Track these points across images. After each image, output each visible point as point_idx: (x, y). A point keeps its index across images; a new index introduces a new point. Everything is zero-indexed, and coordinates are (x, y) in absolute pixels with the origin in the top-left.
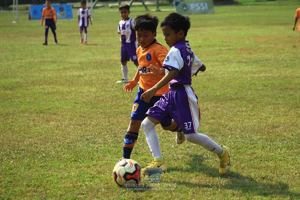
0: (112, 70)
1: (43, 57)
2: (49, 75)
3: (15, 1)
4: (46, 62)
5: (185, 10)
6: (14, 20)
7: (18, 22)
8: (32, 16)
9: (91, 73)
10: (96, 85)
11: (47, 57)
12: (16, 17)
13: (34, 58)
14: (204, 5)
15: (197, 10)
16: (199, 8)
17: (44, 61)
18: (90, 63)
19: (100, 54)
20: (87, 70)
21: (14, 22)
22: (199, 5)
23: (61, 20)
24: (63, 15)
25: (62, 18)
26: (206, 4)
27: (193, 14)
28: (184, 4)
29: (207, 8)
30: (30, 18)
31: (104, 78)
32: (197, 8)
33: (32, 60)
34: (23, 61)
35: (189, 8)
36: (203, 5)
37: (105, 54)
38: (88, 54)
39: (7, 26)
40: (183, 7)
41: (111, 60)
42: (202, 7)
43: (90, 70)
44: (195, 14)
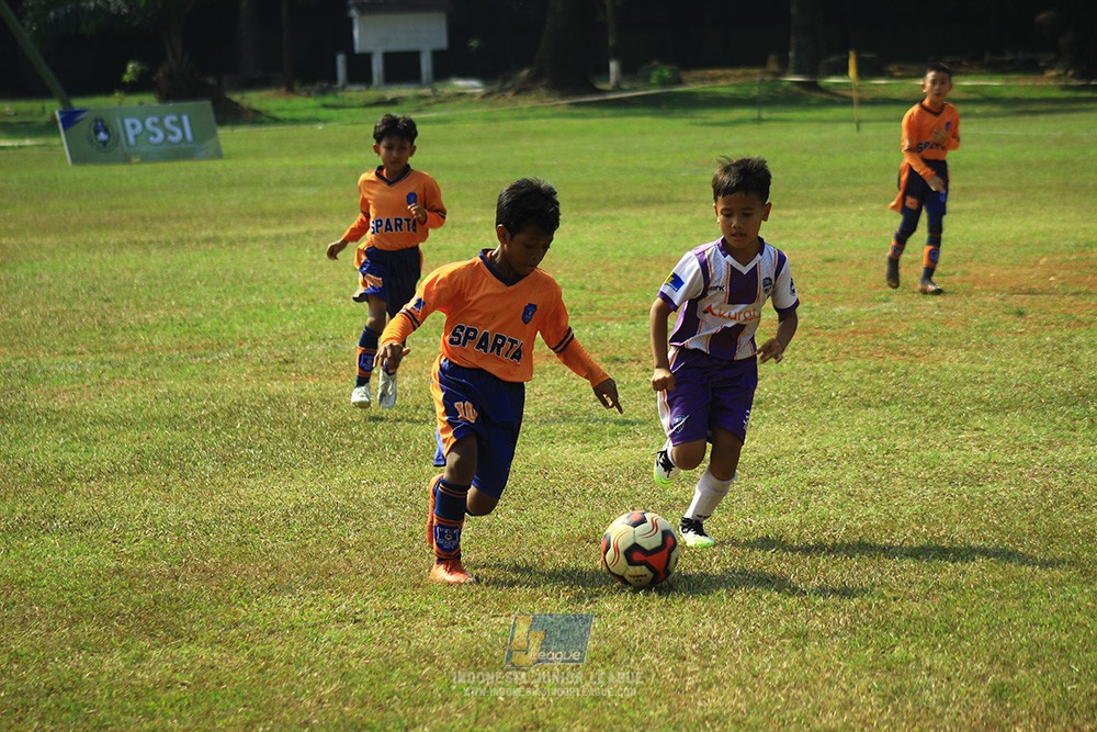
5: (105, 143)
14: (179, 124)
15: (155, 145)
16: (161, 135)
22: (160, 124)
26: (185, 118)
27: (138, 160)
28: (102, 121)
29: (189, 136)
32: (155, 135)
35: (118, 135)
36: (172, 123)
40: (97, 132)
42: (167, 132)
44: (146, 159)
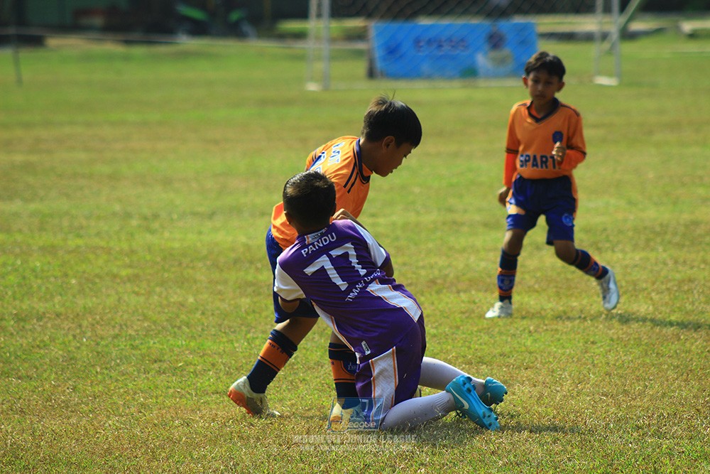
0: (702, 254)
1: (450, 210)
2: (483, 264)
3: (319, 6)
4: (463, 224)
6: (312, 79)
7: (326, 88)
8: (379, 65)
9: (627, 262)
10: (649, 294)
11: (465, 211)
12: (319, 66)
13: (418, 213)
17: (455, 223)
18: (620, 232)
19: (656, 204)
20: (613, 251)
21: (312, 87)
23: (494, 83)
24: (502, 61)
25: (496, 76)
30: (371, 74)
31: (678, 276)
33: (412, 217)
34: (381, 220)
37: (675, 203)
38: (613, 201)
39: (289, 102)
41: (696, 223)
43: (623, 251)
